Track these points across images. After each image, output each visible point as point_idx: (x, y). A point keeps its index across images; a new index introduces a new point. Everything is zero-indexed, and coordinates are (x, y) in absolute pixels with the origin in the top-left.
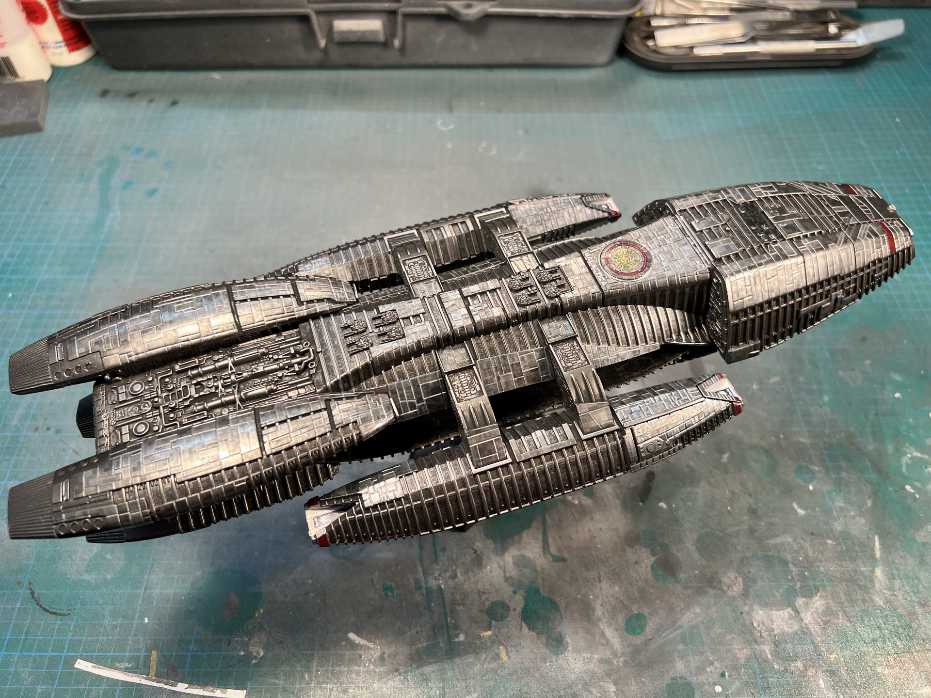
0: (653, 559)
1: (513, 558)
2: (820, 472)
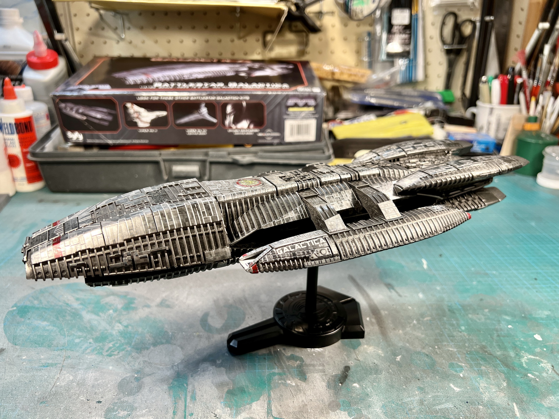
2: (466, 366)
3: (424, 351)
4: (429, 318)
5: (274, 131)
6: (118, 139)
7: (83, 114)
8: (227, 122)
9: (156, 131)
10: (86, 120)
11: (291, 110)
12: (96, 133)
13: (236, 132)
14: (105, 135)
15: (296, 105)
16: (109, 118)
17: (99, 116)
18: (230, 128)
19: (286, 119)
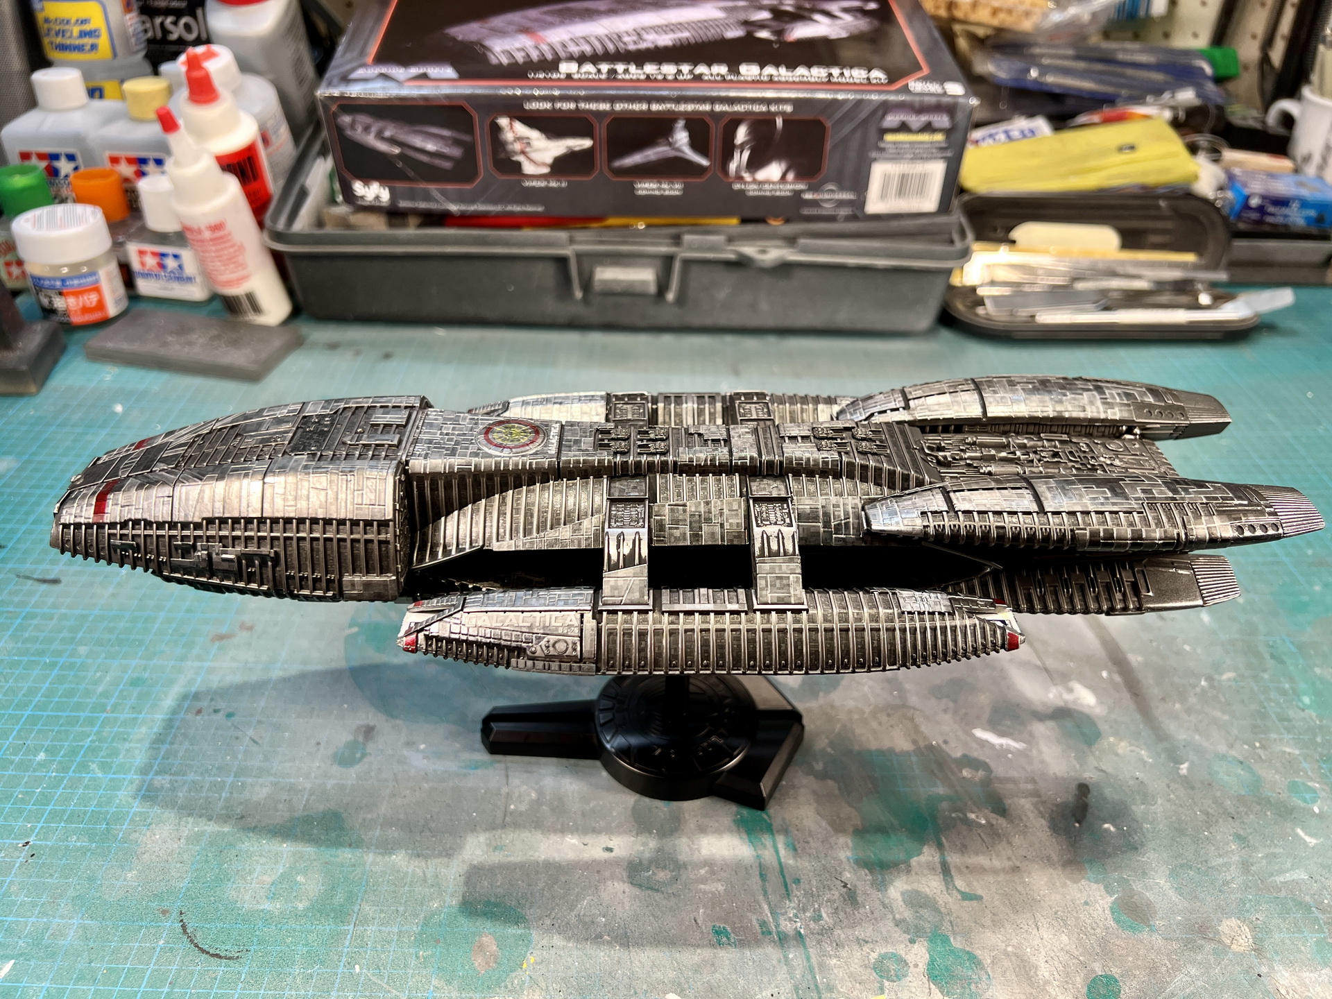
0: (1111, 899)
1: (902, 894)
2: (1323, 790)
3: (1233, 753)
4: (1231, 675)
5: (842, 188)
6: (473, 201)
7: (392, 141)
8: (733, 166)
9: (564, 185)
10: (401, 156)
11: (889, 138)
12: (422, 186)
13: (752, 190)
14: (443, 193)
15: (904, 128)
16: (456, 152)
17: (431, 146)
18: (740, 178)
19: (875, 160)
